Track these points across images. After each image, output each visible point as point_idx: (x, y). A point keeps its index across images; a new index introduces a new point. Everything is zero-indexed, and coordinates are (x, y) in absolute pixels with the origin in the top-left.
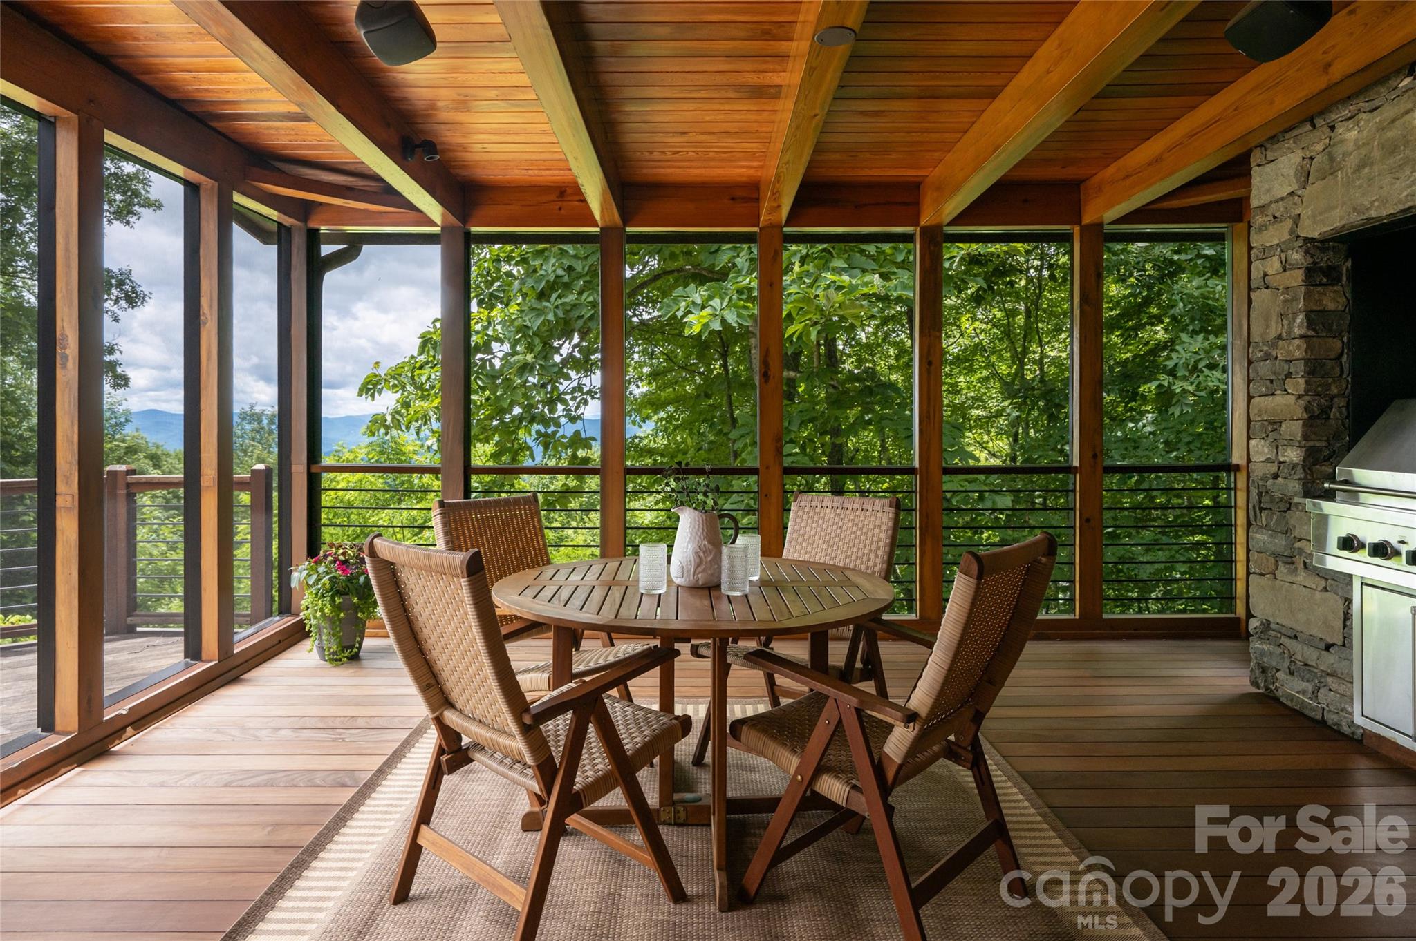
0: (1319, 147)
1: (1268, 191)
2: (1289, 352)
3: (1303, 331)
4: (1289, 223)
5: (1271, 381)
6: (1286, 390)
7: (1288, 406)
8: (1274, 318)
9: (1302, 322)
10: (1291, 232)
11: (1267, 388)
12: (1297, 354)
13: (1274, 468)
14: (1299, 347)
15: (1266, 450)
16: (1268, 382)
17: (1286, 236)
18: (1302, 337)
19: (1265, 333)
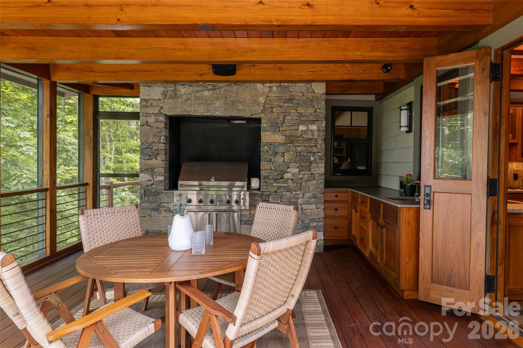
0: (171, 89)
1: (148, 95)
2: (158, 147)
3: (164, 141)
4: (159, 108)
5: (150, 156)
6: (156, 158)
7: (158, 163)
8: (151, 136)
9: (163, 139)
10: (159, 111)
11: (148, 157)
12: (162, 148)
13: (152, 183)
14: (163, 146)
15: (148, 177)
16: (149, 156)
17: (157, 112)
18: (163, 143)
19: (146, 140)
